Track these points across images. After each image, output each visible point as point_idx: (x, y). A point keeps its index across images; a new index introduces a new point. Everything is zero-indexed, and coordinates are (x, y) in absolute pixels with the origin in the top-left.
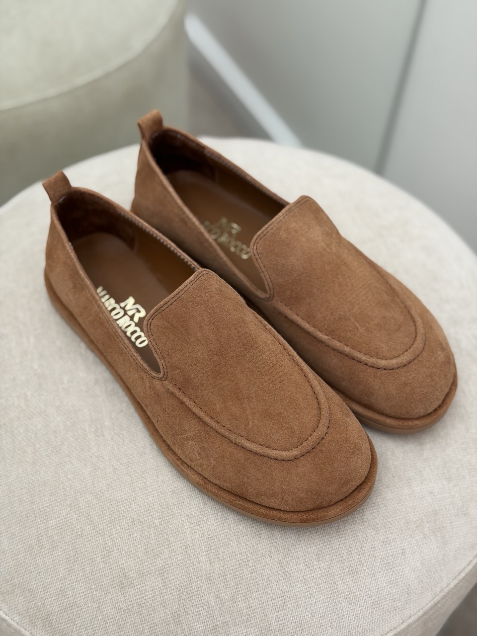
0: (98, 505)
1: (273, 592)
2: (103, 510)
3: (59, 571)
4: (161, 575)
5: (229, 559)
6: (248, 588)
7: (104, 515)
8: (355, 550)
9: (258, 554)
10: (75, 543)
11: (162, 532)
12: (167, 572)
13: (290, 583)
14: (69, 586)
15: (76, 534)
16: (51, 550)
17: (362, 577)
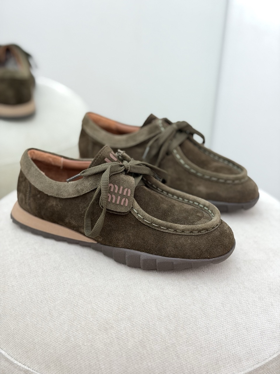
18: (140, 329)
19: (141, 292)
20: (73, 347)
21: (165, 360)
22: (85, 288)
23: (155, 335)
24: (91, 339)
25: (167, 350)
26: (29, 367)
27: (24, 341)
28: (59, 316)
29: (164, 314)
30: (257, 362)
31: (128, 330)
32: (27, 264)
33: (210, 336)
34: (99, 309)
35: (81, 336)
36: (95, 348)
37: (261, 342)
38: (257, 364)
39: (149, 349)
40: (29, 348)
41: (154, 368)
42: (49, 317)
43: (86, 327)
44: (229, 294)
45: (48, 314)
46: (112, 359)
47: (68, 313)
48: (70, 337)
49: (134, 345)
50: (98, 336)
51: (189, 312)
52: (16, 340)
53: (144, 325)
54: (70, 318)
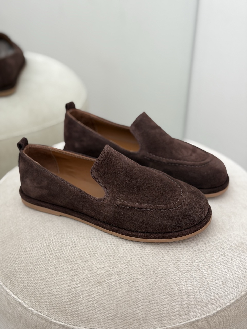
18: (126, 282)
19: (127, 251)
20: (74, 297)
21: (147, 306)
22: (82, 249)
23: (138, 287)
24: (88, 291)
25: (148, 298)
26: (40, 313)
27: (36, 292)
28: (63, 272)
29: (145, 270)
30: (220, 305)
31: (117, 283)
32: (36, 229)
33: (182, 287)
34: (94, 267)
35: (81, 288)
36: (92, 297)
37: (222, 290)
38: (219, 307)
39: (134, 298)
40: (40, 298)
41: (138, 312)
42: (55, 273)
43: (84, 281)
44: (198, 252)
45: (54, 270)
46: (105, 306)
47: (70, 270)
48: (72, 289)
49: (122, 295)
50: (94, 288)
51: (165, 268)
52: (30, 291)
53: (130, 279)
54: (71, 274)
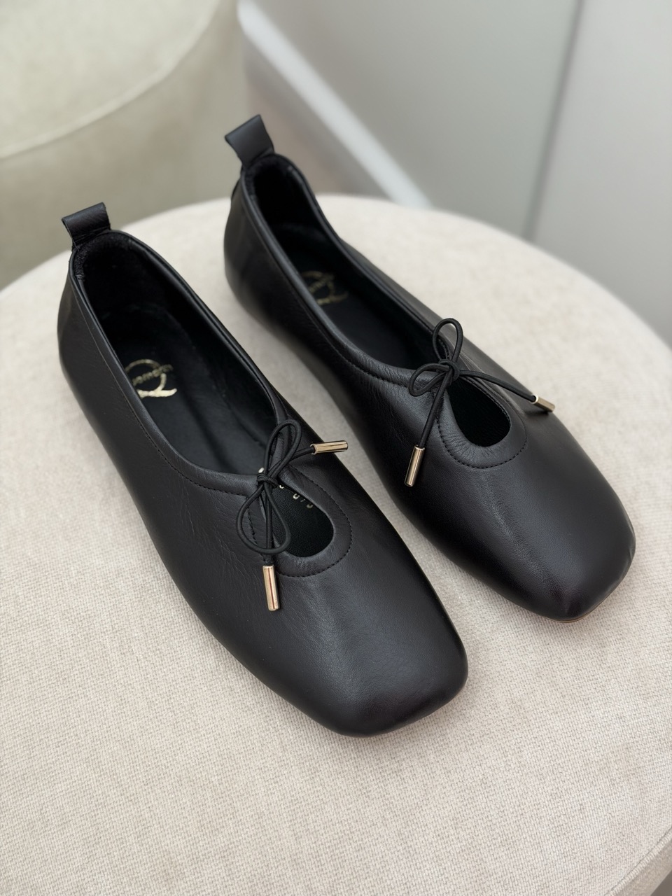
0: (127, 758)
1: (391, 878)
2: (134, 765)
3: (73, 858)
4: (224, 859)
5: (323, 832)
6: (354, 873)
7: (136, 773)
8: (511, 810)
9: (367, 823)
10: (95, 815)
11: (223, 795)
12: (232, 855)
13: (414, 863)
14: (89, 880)
15: (97, 803)
16: (60, 828)
17: (522, 849)
18: (246, 886)
19: (259, 776)
22: (126, 753)
28: (63, 826)
29: (307, 848)
34: (154, 822)
42: (39, 823)
43: (122, 866)
47: (84, 822)
51: (369, 844)
54: (86, 836)
